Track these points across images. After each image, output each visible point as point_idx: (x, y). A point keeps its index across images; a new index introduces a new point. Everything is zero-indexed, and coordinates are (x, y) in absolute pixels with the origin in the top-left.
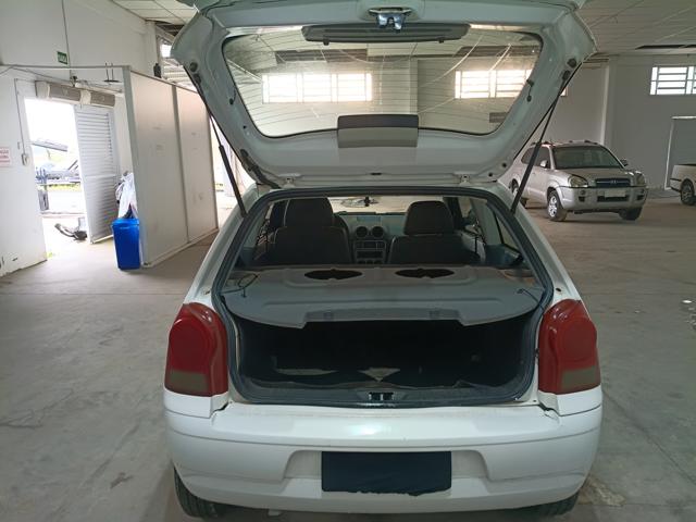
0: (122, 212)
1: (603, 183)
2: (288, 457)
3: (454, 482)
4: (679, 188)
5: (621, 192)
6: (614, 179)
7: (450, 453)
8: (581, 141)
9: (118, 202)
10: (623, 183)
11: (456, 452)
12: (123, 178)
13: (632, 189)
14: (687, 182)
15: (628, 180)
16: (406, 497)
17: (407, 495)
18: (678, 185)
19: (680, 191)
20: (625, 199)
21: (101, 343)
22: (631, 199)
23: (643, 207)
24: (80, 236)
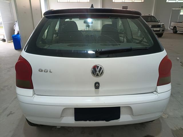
0: (16, 33)
1: (154, 26)
2: (62, 110)
3: (121, 116)
4: (172, 29)
5: (158, 29)
6: (157, 25)
7: (120, 107)
8: (148, 15)
9: (15, 30)
10: (159, 26)
11: (122, 107)
12: (16, 23)
13: (161, 28)
14: (175, 27)
15: (160, 25)
16: (104, 122)
17: (105, 121)
18: (172, 28)
19: (173, 29)
20: (159, 31)
21: (8, 71)
22: (161, 31)
23: (164, 33)
24: (4, 40)
